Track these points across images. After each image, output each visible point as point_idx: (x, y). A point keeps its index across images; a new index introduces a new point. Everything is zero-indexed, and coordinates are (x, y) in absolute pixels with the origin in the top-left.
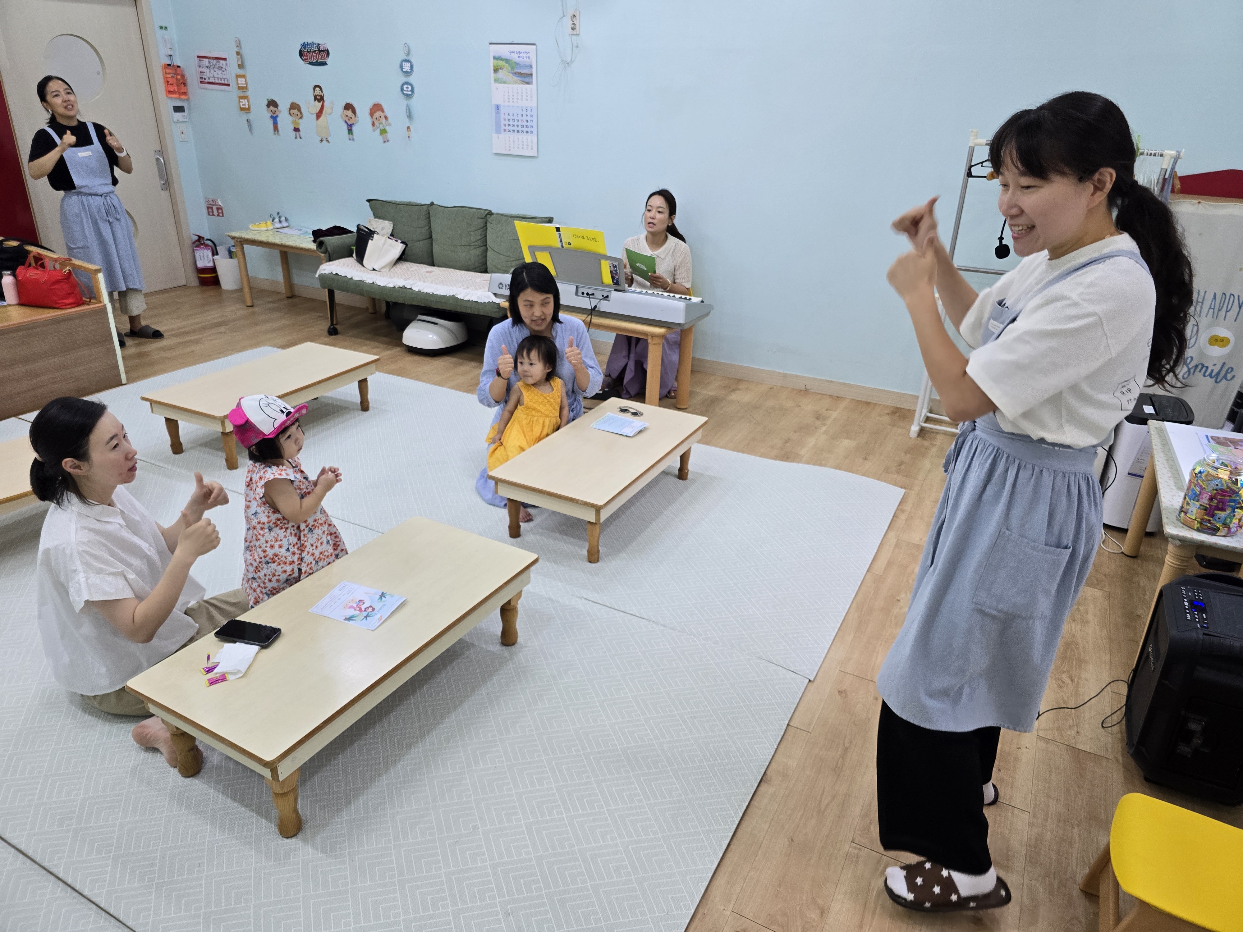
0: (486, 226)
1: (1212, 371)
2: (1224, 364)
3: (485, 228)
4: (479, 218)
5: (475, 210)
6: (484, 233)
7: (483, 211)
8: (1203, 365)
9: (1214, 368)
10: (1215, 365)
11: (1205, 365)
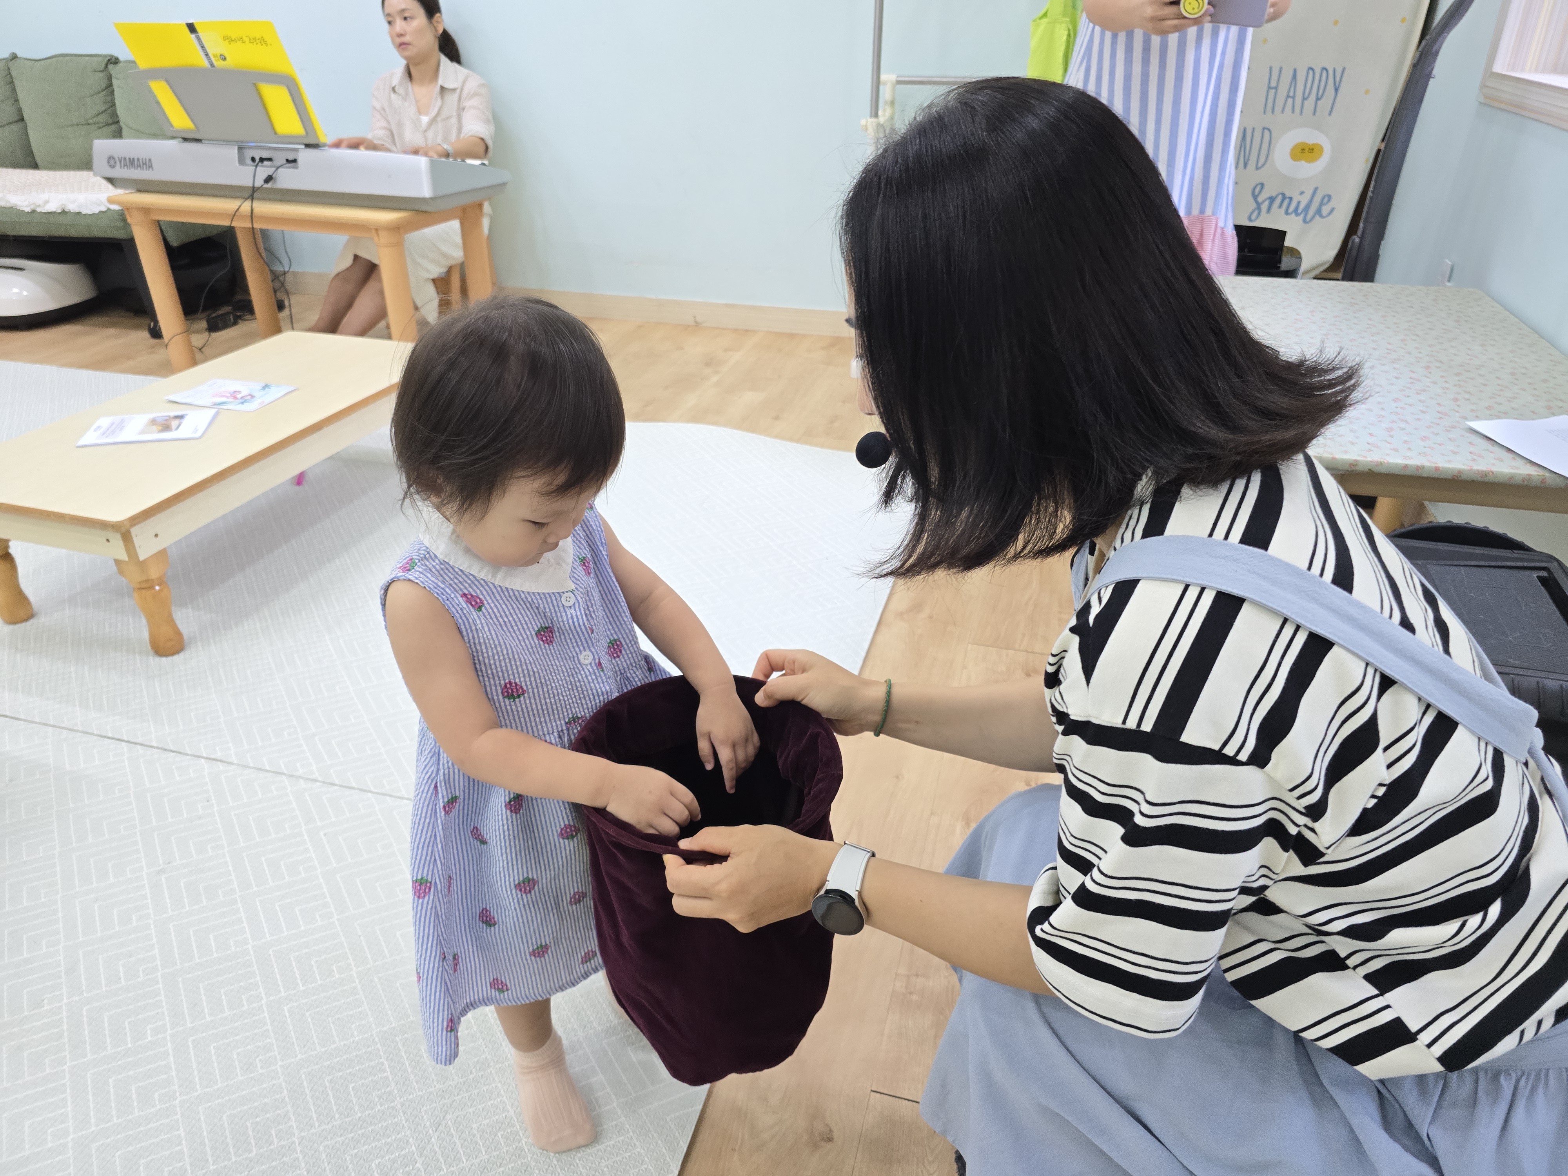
0: (111, 85)
1: (1299, 203)
2: (1316, 189)
3: (110, 89)
4: (95, 71)
5: (87, 58)
6: (109, 98)
7: (101, 59)
8: (1283, 195)
9: (1301, 198)
10: (1302, 193)
11: (1288, 195)
